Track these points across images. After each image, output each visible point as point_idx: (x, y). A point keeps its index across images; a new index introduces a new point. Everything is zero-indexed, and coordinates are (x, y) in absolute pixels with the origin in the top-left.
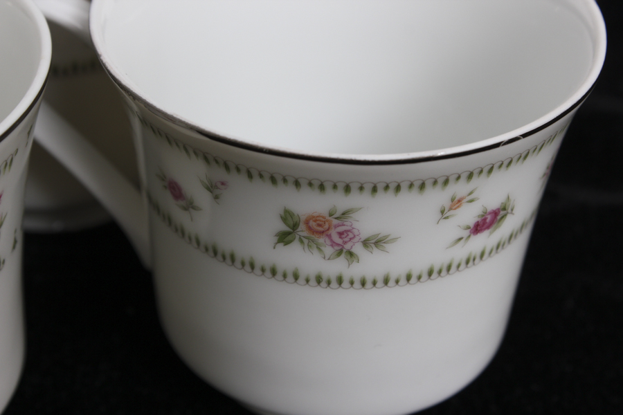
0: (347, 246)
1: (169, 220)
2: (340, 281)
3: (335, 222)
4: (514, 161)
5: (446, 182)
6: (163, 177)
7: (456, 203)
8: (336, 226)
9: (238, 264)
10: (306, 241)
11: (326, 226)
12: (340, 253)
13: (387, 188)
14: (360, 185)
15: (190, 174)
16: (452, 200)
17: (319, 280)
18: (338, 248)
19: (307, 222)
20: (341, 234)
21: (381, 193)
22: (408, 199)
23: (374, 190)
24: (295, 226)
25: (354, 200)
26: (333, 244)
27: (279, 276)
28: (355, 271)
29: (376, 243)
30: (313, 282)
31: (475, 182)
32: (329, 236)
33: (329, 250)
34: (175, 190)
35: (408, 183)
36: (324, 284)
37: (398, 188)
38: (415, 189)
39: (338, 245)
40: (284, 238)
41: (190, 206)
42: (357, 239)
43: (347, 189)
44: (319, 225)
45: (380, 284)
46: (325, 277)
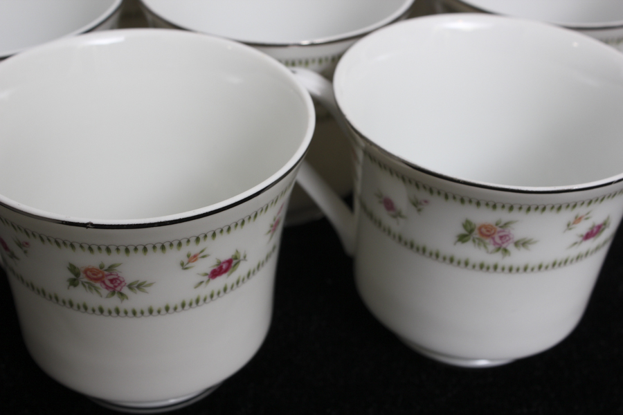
0: (504, 245)
1: (379, 223)
2: (495, 267)
3: (499, 229)
4: (606, 197)
5: (575, 206)
6: (379, 196)
7: (578, 219)
8: (499, 232)
9: (427, 254)
10: (477, 241)
11: (493, 232)
12: (498, 250)
13: (537, 208)
14: (519, 206)
15: (400, 194)
16: (576, 217)
17: (482, 266)
18: (497, 246)
19: (480, 229)
20: (501, 237)
21: (532, 213)
22: (549, 216)
23: (529, 209)
24: (471, 231)
25: (515, 215)
26: (495, 243)
27: (455, 263)
28: (506, 261)
29: (523, 243)
30: (477, 268)
31: (592, 206)
32: (493, 239)
33: (491, 247)
34: (389, 205)
35: (551, 206)
36: (484, 269)
37: (544, 209)
38: (555, 210)
39: (498, 244)
40: (462, 238)
41: (398, 215)
42: (511, 241)
43: (511, 208)
44: (488, 231)
45: (521, 270)
46: (486, 265)
